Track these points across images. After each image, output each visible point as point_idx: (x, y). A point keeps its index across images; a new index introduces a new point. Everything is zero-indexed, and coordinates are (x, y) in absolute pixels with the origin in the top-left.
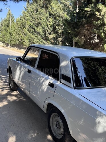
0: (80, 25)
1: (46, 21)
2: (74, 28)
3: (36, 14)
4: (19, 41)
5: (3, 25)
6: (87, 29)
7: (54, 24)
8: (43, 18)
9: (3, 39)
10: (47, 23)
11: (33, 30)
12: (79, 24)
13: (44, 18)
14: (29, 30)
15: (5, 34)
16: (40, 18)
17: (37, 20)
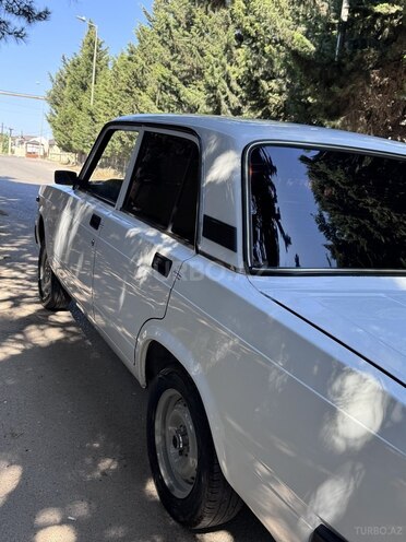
0: (352, 70)
1: (224, 60)
2: (328, 83)
3: (187, 33)
4: (123, 143)
5: (68, 81)
6: (380, 88)
7: (254, 69)
8: (212, 48)
9: (67, 135)
10: (228, 67)
11: (175, 98)
12: (349, 66)
13: (217, 48)
14: (159, 97)
15: (74, 116)
16: (200, 51)
17: (187, 58)
